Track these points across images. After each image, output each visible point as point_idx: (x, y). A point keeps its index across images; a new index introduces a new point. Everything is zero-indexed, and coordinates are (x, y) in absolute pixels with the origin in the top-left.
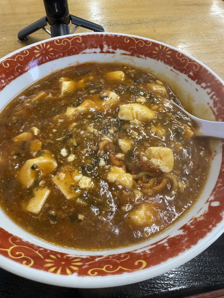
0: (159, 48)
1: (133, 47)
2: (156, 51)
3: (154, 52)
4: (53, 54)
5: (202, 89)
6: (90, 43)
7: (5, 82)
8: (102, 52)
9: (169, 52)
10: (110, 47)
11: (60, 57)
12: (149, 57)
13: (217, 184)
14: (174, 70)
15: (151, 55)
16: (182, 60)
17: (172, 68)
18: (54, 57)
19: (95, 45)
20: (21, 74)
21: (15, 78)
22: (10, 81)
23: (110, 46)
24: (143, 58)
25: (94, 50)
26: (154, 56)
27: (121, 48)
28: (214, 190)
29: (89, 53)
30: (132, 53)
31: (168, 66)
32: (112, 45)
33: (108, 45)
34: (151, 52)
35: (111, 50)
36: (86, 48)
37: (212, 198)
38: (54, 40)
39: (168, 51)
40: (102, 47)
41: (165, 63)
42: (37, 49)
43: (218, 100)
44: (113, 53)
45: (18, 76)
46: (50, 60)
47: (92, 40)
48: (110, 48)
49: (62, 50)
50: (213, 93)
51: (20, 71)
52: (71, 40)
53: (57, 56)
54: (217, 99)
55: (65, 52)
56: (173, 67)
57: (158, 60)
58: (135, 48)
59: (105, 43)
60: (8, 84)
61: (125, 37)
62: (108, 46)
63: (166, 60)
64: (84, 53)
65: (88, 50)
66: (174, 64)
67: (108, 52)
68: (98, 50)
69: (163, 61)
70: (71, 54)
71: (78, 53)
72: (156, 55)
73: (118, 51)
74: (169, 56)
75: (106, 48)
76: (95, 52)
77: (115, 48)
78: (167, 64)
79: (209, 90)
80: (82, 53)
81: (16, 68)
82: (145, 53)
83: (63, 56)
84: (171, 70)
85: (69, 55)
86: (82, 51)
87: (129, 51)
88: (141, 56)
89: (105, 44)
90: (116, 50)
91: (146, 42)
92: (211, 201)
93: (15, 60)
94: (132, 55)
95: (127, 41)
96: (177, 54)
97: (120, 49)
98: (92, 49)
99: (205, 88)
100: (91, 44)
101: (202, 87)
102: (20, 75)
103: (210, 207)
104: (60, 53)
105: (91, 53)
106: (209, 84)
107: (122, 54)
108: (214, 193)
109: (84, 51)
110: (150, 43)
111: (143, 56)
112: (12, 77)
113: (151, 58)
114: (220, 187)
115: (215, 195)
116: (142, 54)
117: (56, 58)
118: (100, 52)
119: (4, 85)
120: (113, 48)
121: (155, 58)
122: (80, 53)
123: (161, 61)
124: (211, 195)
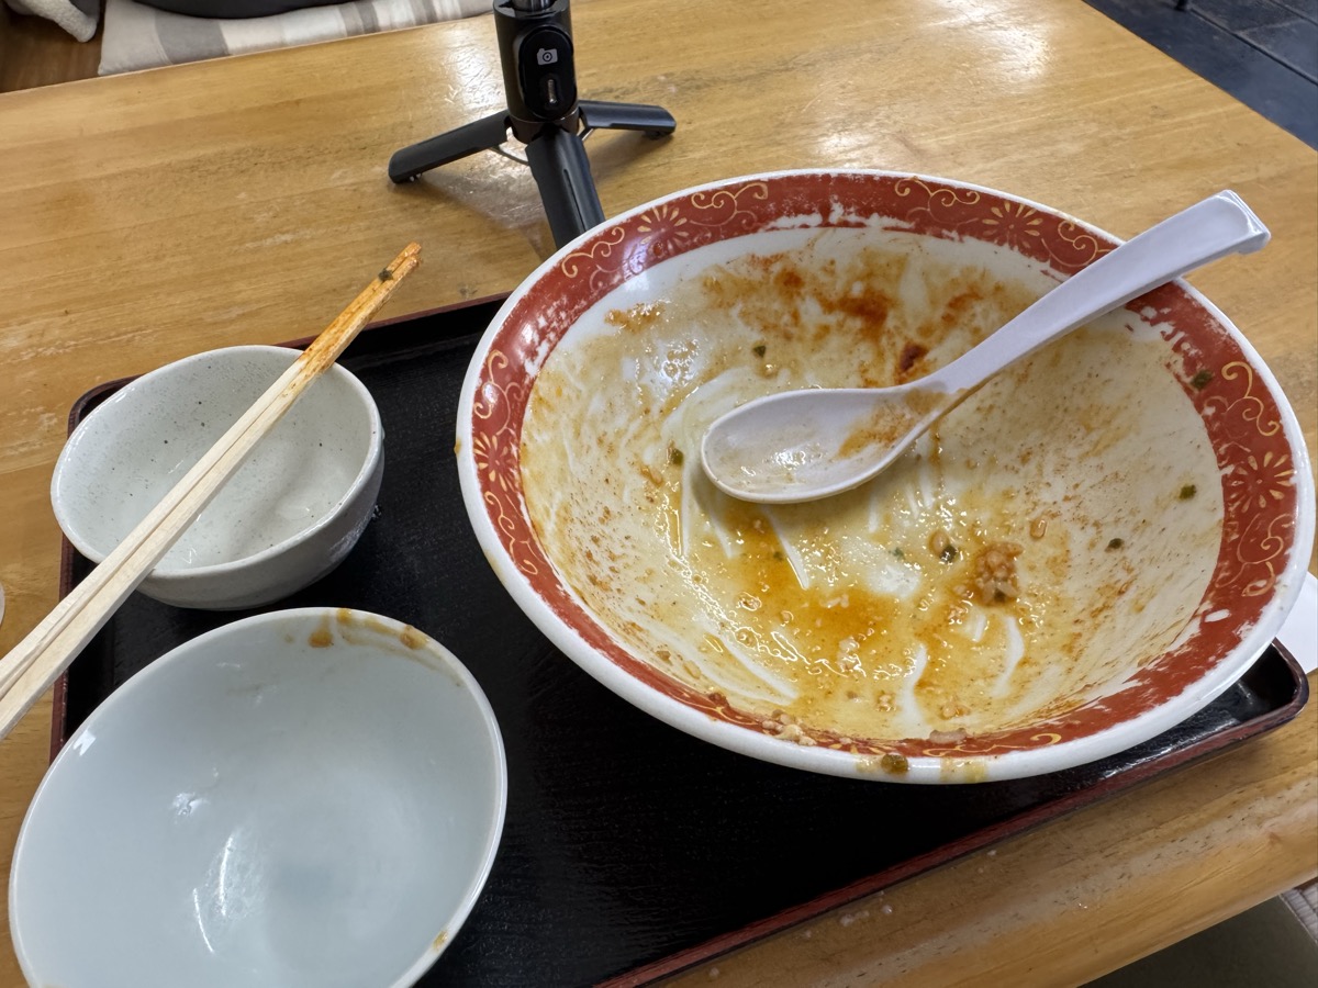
0: (1003, 210)
1: (923, 209)
2: (994, 217)
3: (988, 222)
4: (685, 234)
5: (1147, 324)
6: (791, 199)
7: (567, 318)
8: (826, 224)
9: (1036, 222)
10: (852, 209)
11: (704, 242)
12: (972, 235)
13: (1216, 575)
14: (1053, 272)
15: (979, 232)
16: (1078, 245)
17: (1046, 266)
18: (688, 243)
19: (806, 206)
20: (603, 294)
21: (588, 307)
22: (578, 313)
23: (849, 207)
24: (952, 239)
25: (802, 219)
26: (989, 233)
27: (884, 211)
28: (1209, 590)
29: (787, 229)
30: (917, 225)
31: (1033, 261)
32: (857, 204)
33: (846, 205)
34: (979, 222)
35: (853, 218)
36: (779, 214)
37: (1207, 606)
38: (690, 197)
39: (1032, 218)
40: (826, 211)
41: (1023, 251)
42: (645, 224)
43: (1196, 354)
44: (860, 225)
45: (596, 300)
46: (678, 251)
47: (797, 193)
48: (850, 213)
49: (710, 222)
50: (1181, 335)
51: (600, 284)
52: (737, 195)
53: (695, 240)
54: (1193, 352)
55: (718, 228)
56: (1048, 262)
57: (1001, 243)
58: (929, 210)
59: (836, 197)
60: (573, 322)
61: (896, 180)
62: (844, 208)
63: (1027, 245)
64: (773, 229)
65: (783, 221)
66: (1052, 254)
67: (845, 224)
68: (816, 219)
69: (1016, 248)
70: (736, 234)
71: (755, 230)
72: (995, 231)
73: (875, 221)
74: (1035, 233)
75: (837, 212)
76: (805, 226)
77: (866, 212)
78: (1030, 256)
79: (1167, 327)
80: (767, 230)
81: (592, 277)
82: (958, 224)
83: (713, 240)
84: (1045, 273)
85: (729, 236)
86: (767, 224)
87: (910, 219)
88: (945, 232)
89: (836, 202)
90: (867, 217)
91: (962, 193)
92: (1206, 614)
93: (592, 256)
94: (919, 230)
95: (902, 191)
96: (1060, 225)
97: (881, 215)
98: (796, 216)
99: (1154, 322)
100: (796, 202)
101: (1145, 319)
102: (601, 297)
103: (1204, 625)
104: (706, 232)
105: (793, 227)
106: (1166, 311)
107: (886, 229)
108: (1212, 594)
109: (772, 224)
110: (973, 197)
111: (954, 234)
112: (584, 303)
113: (979, 238)
114: (1223, 581)
115: (1213, 600)
116: (950, 230)
117: (694, 246)
118: (820, 226)
119: (565, 325)
120: (859, 213)
121: (990, 239)
122: (761, 230)
123: (1012, 248)
124: (1203, 601)
